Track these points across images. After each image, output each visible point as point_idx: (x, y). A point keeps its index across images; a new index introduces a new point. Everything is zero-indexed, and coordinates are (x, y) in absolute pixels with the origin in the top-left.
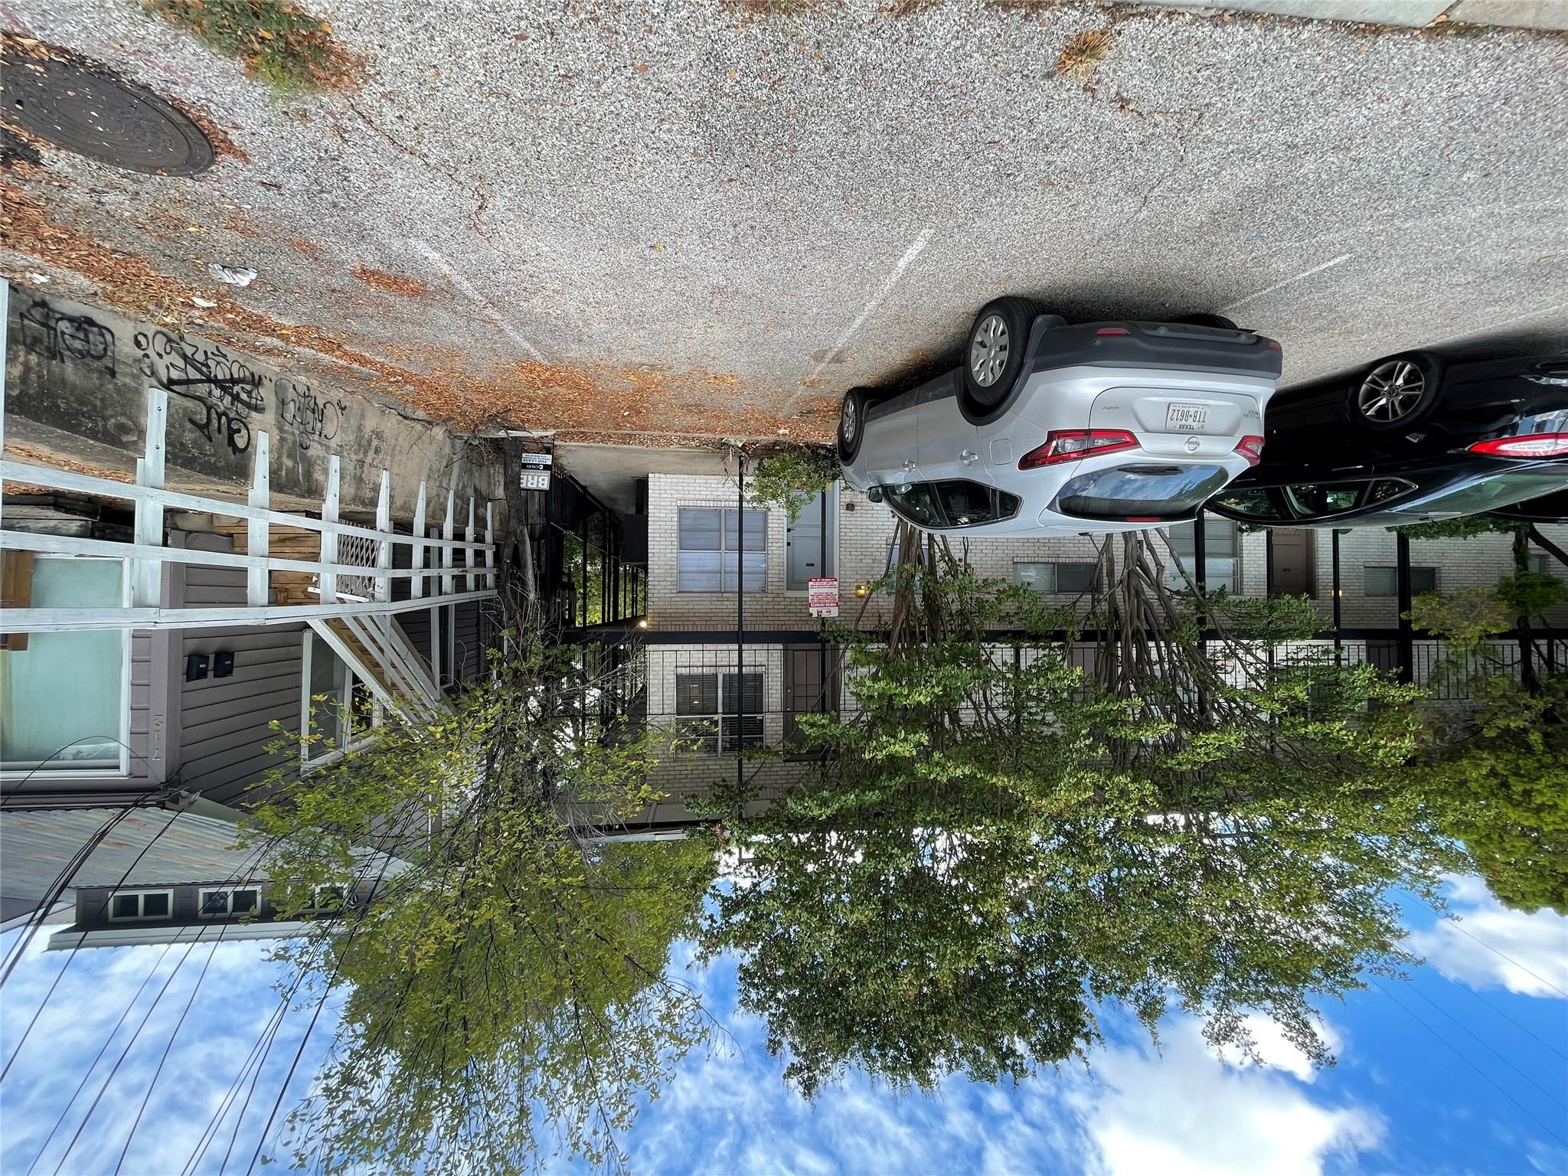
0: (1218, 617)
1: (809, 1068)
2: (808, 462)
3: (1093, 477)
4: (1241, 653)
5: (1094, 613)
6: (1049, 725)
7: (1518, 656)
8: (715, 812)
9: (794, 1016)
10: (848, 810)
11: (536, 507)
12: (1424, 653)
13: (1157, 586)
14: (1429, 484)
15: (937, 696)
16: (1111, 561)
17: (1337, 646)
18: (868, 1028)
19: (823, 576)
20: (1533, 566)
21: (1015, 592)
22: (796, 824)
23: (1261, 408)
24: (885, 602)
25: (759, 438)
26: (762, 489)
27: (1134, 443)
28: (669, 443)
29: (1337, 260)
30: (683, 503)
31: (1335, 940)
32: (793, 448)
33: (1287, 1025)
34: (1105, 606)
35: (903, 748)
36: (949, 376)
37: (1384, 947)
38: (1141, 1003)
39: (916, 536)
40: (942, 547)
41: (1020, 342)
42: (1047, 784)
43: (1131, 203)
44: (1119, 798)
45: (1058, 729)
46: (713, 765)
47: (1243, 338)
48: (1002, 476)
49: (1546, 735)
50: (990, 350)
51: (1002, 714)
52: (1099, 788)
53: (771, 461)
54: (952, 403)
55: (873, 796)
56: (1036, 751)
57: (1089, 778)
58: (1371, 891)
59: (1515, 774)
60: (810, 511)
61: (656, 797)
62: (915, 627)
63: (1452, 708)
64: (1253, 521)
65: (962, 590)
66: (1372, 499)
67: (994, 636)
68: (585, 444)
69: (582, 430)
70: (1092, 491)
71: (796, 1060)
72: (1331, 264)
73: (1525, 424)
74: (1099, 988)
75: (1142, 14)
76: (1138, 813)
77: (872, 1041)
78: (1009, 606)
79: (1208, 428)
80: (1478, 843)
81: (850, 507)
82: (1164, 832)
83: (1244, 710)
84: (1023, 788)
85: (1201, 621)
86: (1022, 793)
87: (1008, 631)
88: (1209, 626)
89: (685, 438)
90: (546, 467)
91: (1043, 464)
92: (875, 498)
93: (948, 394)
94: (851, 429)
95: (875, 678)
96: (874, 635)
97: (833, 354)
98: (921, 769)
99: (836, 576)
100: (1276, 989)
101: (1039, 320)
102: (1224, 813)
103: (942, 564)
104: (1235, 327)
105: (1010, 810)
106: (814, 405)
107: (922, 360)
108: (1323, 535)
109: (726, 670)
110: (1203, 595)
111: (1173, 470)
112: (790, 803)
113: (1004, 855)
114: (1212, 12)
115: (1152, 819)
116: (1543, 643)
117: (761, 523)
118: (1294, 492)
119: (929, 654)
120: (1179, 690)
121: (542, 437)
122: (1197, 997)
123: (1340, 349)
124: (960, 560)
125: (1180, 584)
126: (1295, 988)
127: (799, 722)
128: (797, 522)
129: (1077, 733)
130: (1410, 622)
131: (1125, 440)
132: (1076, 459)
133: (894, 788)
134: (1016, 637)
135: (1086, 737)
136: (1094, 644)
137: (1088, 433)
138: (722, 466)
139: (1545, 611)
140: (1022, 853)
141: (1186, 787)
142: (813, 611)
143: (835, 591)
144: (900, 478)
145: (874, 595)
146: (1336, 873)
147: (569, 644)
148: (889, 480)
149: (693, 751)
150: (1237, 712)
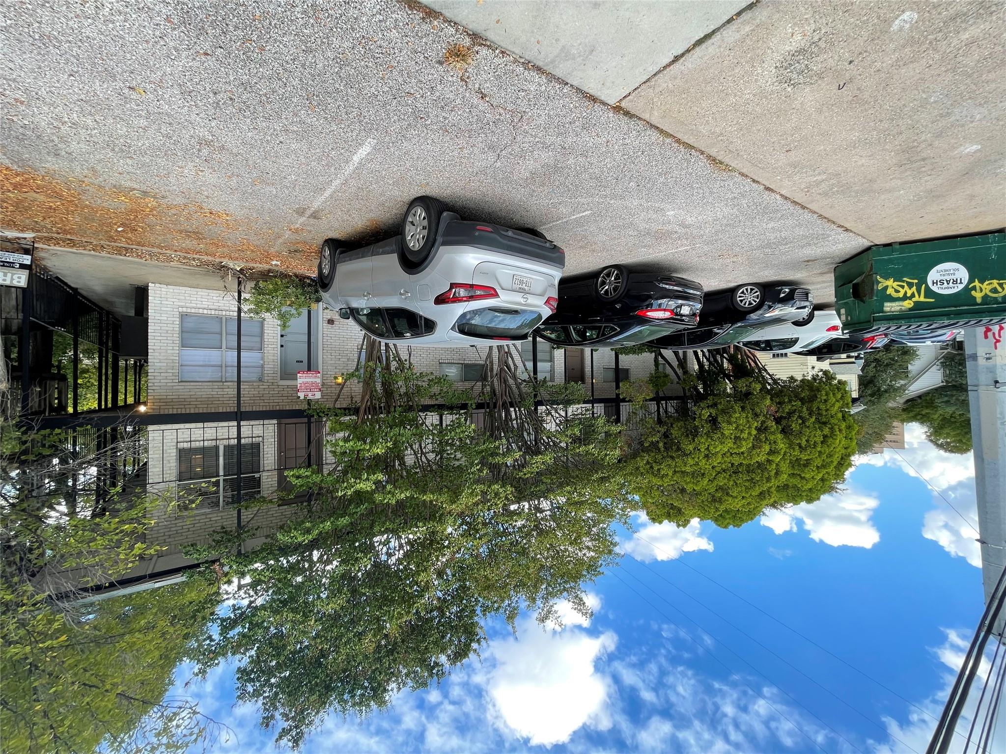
0: (543, 394)
1: (296, 727)
2: (296, 287)
3: (475, 312)
4: (553, 412)
5: (483, 393)
6: (458, 460)
7: (656, 409)
8: (214, 554)
9: (283, 693)
10: (327, 533)
11: (14, 302)
12: (625, 408)
13: (514, 377)
14: (624, 328)
15: (390, 448)
16: (492, 363)
17: (593, 407)
18: (342, 681)
19: (309, 369)
20: (661, 368)
21: (440, 380)
22: (285, 551)
23: (556, 282)
24: (356, 387)
25: (255, 265)
26: (258, 303)
27: (496, 295)
28: (170, 259)
29: (587, 213)
30: (185, 310)
31: (592, 554)
32: (283, 276)
33: (573, 602)
34: (488, 388)
35: (365, 486)
36: (393, 240)
37: (610, 552)
38: (507, 612)
39: (377, 344)
40: (394, 352)
41: (434, 225)
42: (455, 495)
43: (491, 156)
44: (494, 498)
45: (463, 462)
46: (215, 517)
47: (548, 245)
48: (425, 308)
49: (665, 443)
50: (417, 228)
51: (431, 456)
52: (484, 493)
53: (265, 283)
54: (394, 257)
55: (344, 521)
56: (450, 476)
57: (479, 488)
58: (605, 526)
59: (655, 462)
60: (298, 323)
61: (152, 551)
62: (375, 404)
63: (634, 434)
64: (557, 343)
65: (406, 379)
66: (603, 335)
67: (426, 408)
68: (74, 250)
69: (69, 237)
70: (476, 321)
71: (286, 725)
72: (584, 214)
73: (656, 303)
74: (485, 610)
75: (488, 46)
76: (505, 504)
77: (344, 689)
78: (436, 389)
79: (532, 290)
80: (644, 495)
81: (331, 322)
82: (518, 514)
83: (554, 442)
84: (441, 499)
85: (535, 396)
86: (442, 503)
87: (436, 405)
88: (539, 398)
89: (185, 258)
90: (23, 266)
91: (447, 302)
92: (345, 316)
93: (392, 252)
94: (327, 266)
95: (346, 440)
96: (347, 411)
97: (311, 212)
98: (378, 497)
99: (320, 370)
100: (569, 586)
101: (445, 214)
102: (546, 498)
103: (394, 363)
104: (544, 238)
105: (434, 515)
106: (300, 247)
107: (376, 227)
108: (587, 351)
109: (226, 442)
110: (536, 382)
111: (516, 312)
112: (279, 536)
113: (431, 544)
114: (522, 60)
115: (513, 507)
116: (663, 402)
117: (258, 330)
118: (574, 329)
119: (385, 421)
120: (525, 434)
121: (19, 238)
122: (534, 600)
123: (590, 259)
124: (406, 360)
125: (525, 376)
126: (576, 582)
127: (287, 476)
128: (288, 330)
129: (473, 462)
130: (619, 394)
131: (491, 293)
132: (465, 301)
133: (359, 513)
134: (440, 408)
135: (477, 465)
136: (483, 411)
137: (472, 286)
138: (221, 284)
139: (664, 388)
140: (442, 540)
141: (528, 486)
142: (301, 395)
143: (319, 381)
144: (363, 303)
145: (348, 383)
146: (592, 520)
147: (53, 429)
148: (354, 305)
149: (192, 509)
150: (551, 444)
